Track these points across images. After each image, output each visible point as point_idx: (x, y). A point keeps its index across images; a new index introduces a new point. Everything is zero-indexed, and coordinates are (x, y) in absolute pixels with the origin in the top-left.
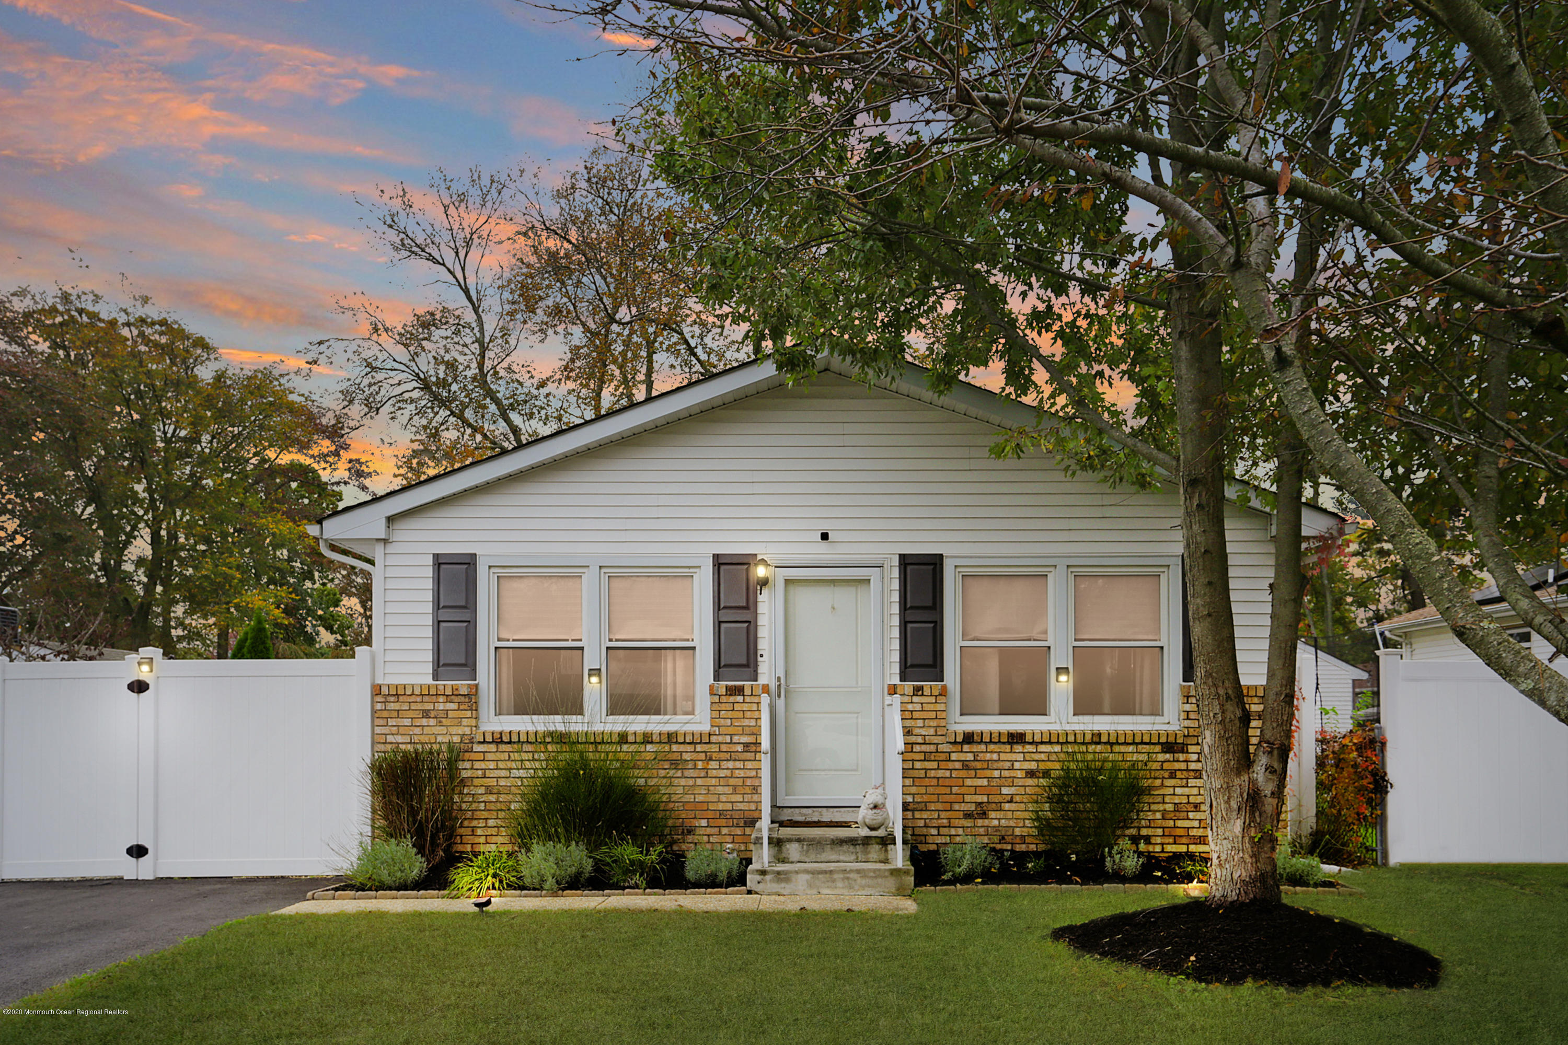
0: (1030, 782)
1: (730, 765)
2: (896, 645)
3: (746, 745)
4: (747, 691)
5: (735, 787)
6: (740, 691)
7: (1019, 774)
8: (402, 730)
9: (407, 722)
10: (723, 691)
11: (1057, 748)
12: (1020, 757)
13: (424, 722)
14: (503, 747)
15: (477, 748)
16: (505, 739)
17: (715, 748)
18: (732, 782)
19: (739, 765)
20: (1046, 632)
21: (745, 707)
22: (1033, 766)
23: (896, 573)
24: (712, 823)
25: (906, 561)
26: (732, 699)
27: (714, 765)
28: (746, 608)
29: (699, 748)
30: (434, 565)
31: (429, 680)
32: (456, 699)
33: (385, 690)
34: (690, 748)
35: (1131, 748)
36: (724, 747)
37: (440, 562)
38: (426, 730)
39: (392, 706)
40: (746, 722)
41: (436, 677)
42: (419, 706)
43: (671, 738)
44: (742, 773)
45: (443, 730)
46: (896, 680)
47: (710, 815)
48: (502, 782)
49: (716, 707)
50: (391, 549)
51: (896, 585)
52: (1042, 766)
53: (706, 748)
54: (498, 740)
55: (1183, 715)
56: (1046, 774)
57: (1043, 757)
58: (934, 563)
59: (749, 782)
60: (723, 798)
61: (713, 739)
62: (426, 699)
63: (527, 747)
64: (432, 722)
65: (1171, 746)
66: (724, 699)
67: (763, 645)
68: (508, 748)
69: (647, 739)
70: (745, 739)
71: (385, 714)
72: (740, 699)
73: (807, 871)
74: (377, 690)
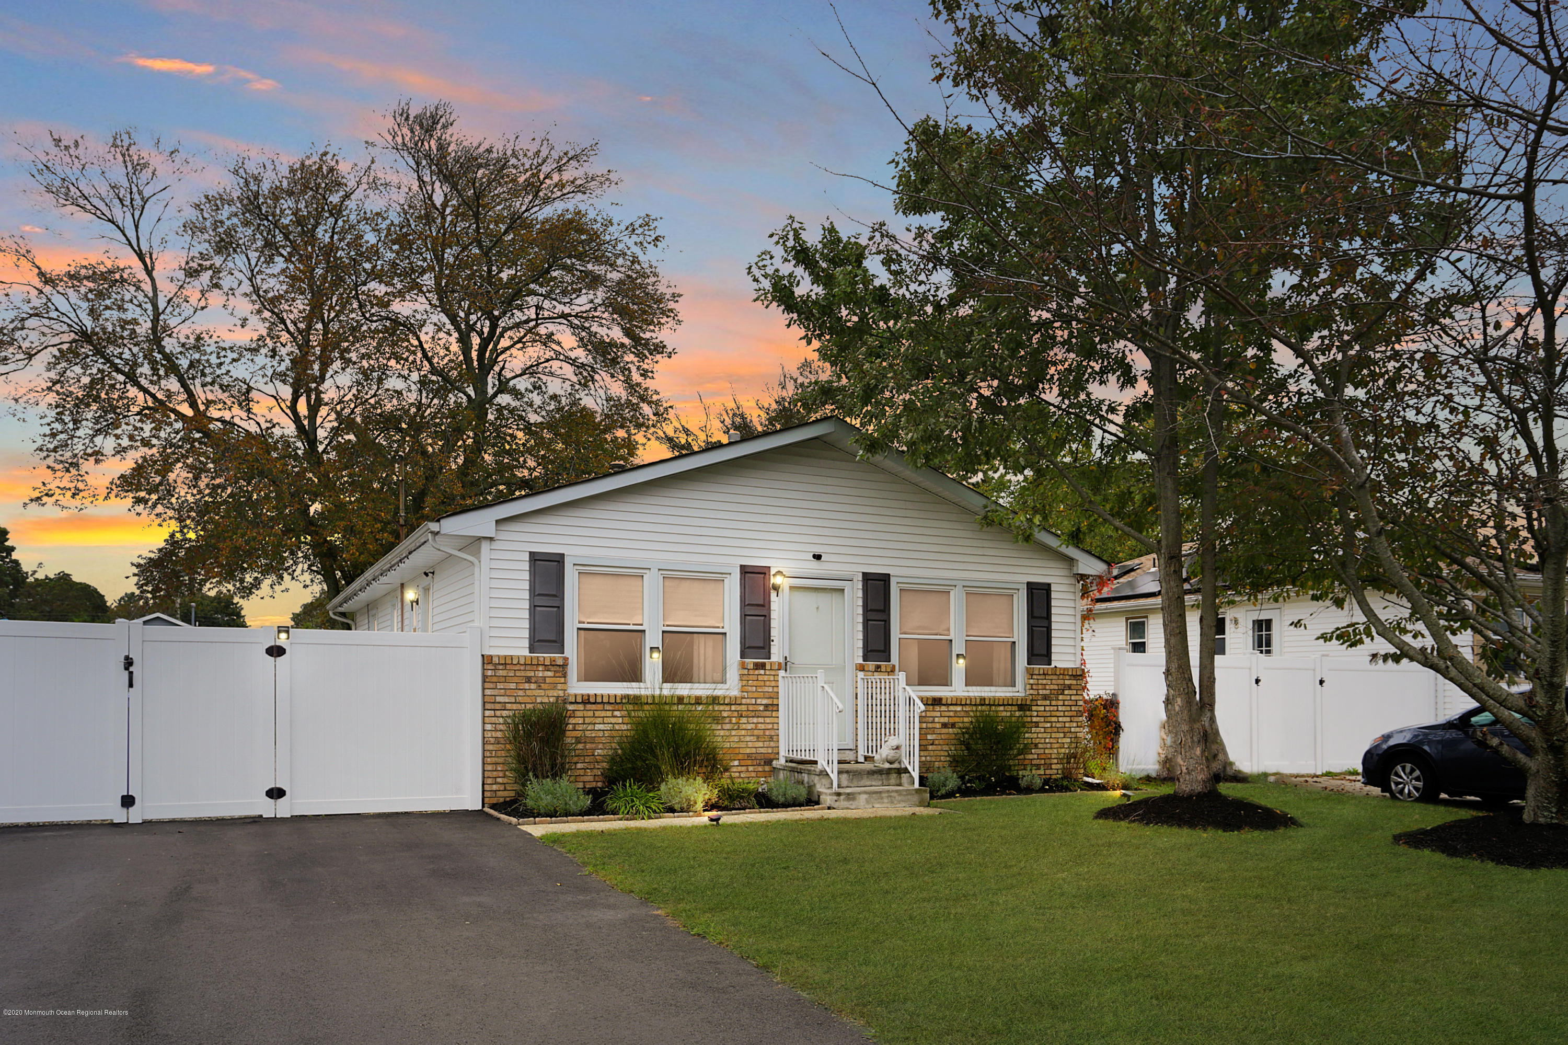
0: (945, 731)
1: (755, 720)
2: (860, 636)
3: (766, 706)
4: (768, 667)
5: (758, 737)
6: (762, 666)
7: (938, 726)
8: (508, 692)
9: (513, 686)
10: (751, 666)
11: (959, 708)
12: (938, 714)
13: (527, 686)
14: (589, 706)
15: (570, 707)
16: (592, 700)
17: (744, 708)
18: (756, 732)
19: (761, 720)
20: (949, 630)
21: (766, 678)
22: (946, 720)
23: (860, 586)
24: (743, 763)
25: (867, 577)
26: (757, 672)
27: (744, 720)
28: (763, 606)
29: (733, 708)
30: (530, 561)
31: (526, 652)
32: (552, 668)
33: (496, 660)
34: (727, 708)
35: (1002, 708)
36: (751, 708)
37: (535, 558)
38: (528, 693)
39: (501, 673)
40: (766, 689)
41: (532, 650)
42: (523, 674)
43: (715, 700)
44: (763, 726)
45: (542, 692)
46: (860, 661)
47: (740, 757)
48: (588, 734)
49: (745, 678)
50: (495, 545)
51: (860, 594)
52: (952, 720)
53: (739, 708)
54: (586, 701)
55: (1028, 687)
56: (953, 725)
57: (952, 714)
58: (884, 579)
59: (767, 733)
60: (750, 744)
61: (744, 701)
62: (528, 667)
63: (607, 707)
64: (533, 686)
65: (1023, 707)
66: (751, 672)
67: (774, 633)
68: (594, 707)
69: (698, 701)
70: (765, 702)
71: (495, 679)
72: (762, 672)
73: (865, 793)
74: (487, 660)
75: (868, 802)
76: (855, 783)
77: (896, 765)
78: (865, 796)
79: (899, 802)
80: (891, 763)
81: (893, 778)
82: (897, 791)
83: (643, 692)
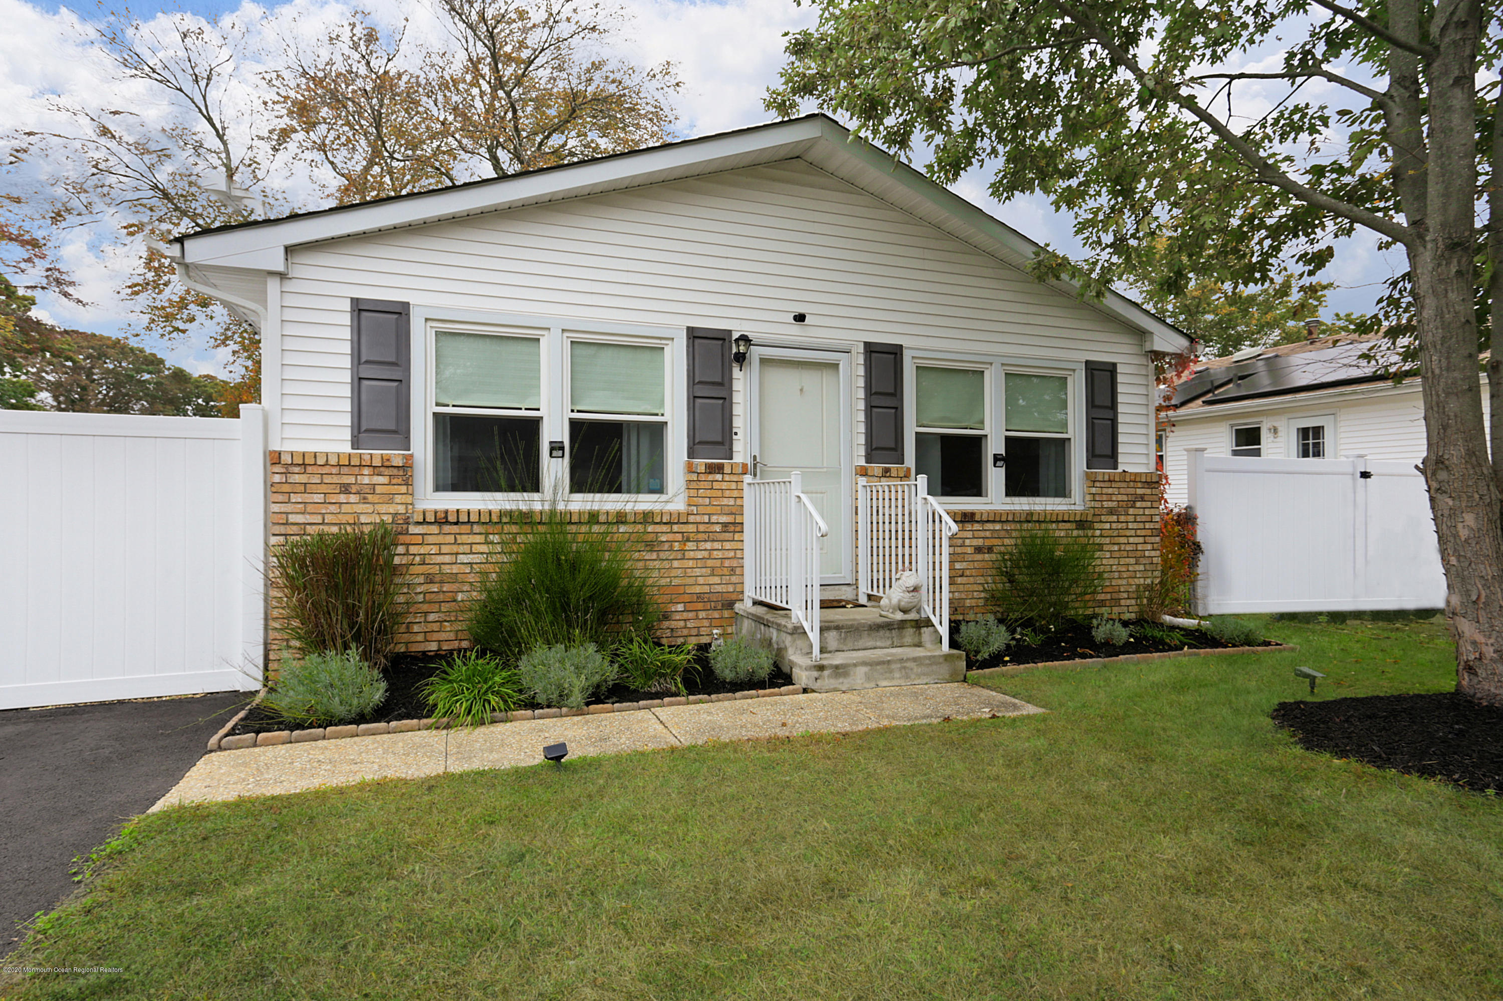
0: (979, 557)
1: (708, 545)
2: (862, 428)
3: (725, 525)
4: (727, 470)
5: (713, 568)
6: (719, 469)
7: (970, 550)
8: (310, 508)
9: (319, 498)
10: (702, 469)
11: (998, 527)
12: (970, 534)
13: (342, 498)
14: (447, 528)
15: (413, 529)
16: (452, 518)
17: (691, 528)
18: (710, 563)
19: (717, 545)
20: (982, 422)
21: (724, 485)
22: (980, 542)
23: (861, 360)
24: (690, 607)
25: (871, 349)
26: (711, 477)
27: (690, 545)
28: (721, 384)
29: (676, 528)
30: (352, 311)
31: (347, 448)
32: (387, 472)
33: (286, 459)
34: (665, 528)
35: (1054, 526)
36: (702, 528)
37: (359, 308)
38: (345, 508)
39: (297, 478)
40: (725, 501)
41: (355, 444)
42: (335, 479)
43: (647, 517)
44: (719, 554)
45: (369, 508)
46: (862, 462)
47: (687, 598)
48: (447, 569)
49: (693, 485)
50: (289, 286)
51: (861, 371)
52: (988, 543)
53: (684, 528)
54: (442, 520)
55: (1088, 498)
56: (990, 550)
57: (988, 534)
58: (896, 352)
59: (727, 563)
60: (701, 580)
61: (692, 519)
62: (345, 470)
63: (476, 529)
64: (353, 498)
65: (1082, 524)
66: (702, 477)
67: (738, 423)
68: (455, 529)
69: (621, 518)
70: (724, 519)
71: (286, 488)
72: (719, 477)
74: (274, 458)
75: (868, 678)
76: (850, 645)
77: (913, 616)
78: (862, 670)
79: (919, 676)
80: (905, 611)
81: (909, 634)
82: (915, 660)
83: (537, 507)
